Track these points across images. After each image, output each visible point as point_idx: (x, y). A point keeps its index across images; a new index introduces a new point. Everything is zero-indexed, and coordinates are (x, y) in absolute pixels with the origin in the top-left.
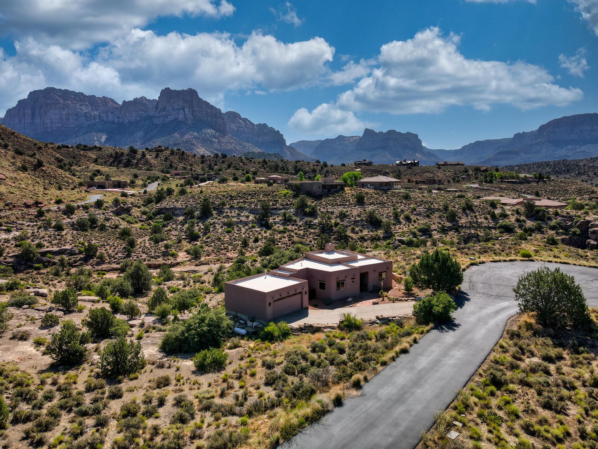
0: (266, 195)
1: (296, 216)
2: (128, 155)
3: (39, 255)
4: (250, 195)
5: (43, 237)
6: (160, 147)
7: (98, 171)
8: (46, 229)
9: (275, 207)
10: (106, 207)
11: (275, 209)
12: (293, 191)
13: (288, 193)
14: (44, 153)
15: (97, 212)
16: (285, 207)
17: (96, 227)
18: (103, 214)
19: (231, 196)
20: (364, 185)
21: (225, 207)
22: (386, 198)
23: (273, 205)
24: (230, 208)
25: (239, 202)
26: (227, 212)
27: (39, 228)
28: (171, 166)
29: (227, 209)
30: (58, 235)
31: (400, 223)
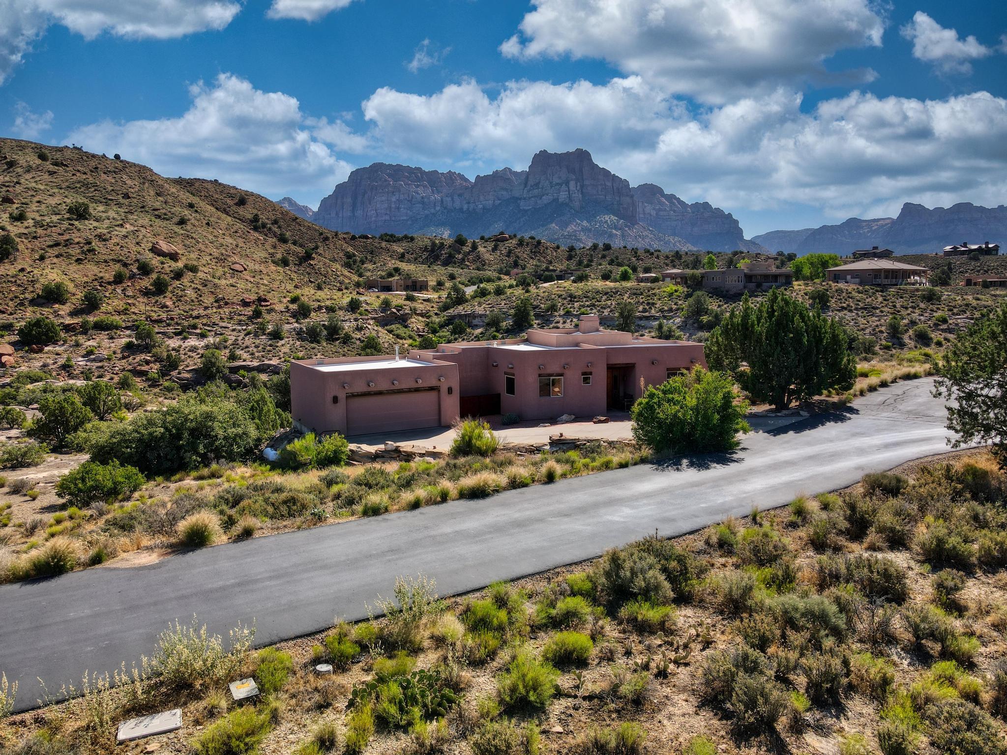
0: (635, 294)
1: (682, 330)
2: (450, 247)
3: (227, 371)
4: (606, 294)
5: (247, 347)
6: (502, 233)
7: (397, 270)
8: (256, 335)
9: (647, 314)
10: (366, 310)
11: (647, 318)
12: (688, 287)
13: (676, 291)
14: (331, 246)
15: (347, 318)
16: (666, 314)
17: (337, 339)
18: (356, 320)
19: (571, 296)
20: (837, 277)
21: (556, 314)
22: (880, 299)
23: (645, 311)
24: (564, 315)
25: (583, 306)
26: (558, 322)
27: (246, 335)
28: (516, 265)
29: (560, 316)
30: (271, 345)
31: (902, 345)
